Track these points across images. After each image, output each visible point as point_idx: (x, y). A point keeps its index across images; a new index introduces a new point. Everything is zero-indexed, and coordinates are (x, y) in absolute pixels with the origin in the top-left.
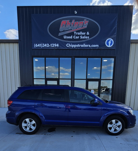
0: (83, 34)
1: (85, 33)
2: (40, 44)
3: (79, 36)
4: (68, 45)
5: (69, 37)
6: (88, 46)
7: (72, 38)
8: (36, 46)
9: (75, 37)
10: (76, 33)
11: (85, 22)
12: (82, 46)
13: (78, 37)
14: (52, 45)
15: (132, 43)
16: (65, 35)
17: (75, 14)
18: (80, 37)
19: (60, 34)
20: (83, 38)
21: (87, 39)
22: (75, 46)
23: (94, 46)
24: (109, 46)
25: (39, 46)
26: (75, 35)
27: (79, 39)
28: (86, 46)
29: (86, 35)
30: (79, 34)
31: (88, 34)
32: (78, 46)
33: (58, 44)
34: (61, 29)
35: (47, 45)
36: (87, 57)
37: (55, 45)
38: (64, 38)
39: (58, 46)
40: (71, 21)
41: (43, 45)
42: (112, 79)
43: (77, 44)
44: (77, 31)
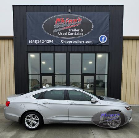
0: (77, 30)
1: (79, 30)
2: (35, 41)
3: (74, 32)
4: (63, 41)
5: (63, 34)
6: (83, 42)
7: (66, 35)
8: (31, 42)
9: (69, 34)
10: (70, 30)
11: (79, 20)
12: (76, 42)
13: (73, 34)
14: (47, 41)
15: (124, 39)
16: (59, 32)
17: (69, 12)
18: (74, 34)
19: (55, 31)
20: (78, 34)
21: (81, 35)
22: (70, 42)
23: (88, 42)
24: (103, 42)
25: (34, 42)
26: (69, 32)
27: (74, 36)
28: (80, 42)
29: (80, 32)
30: (73, 31)
31: (82, 31)
32: (73, 42)
33: (53, 40)
34: (56, 26)
35: (42, 42)
36: (82, 52)
37: (50, 41)
38: (59, 34)
39: (53, 42)
40: (65, 19)
41: (38, 41)
42: (107, 73)
43: (71, 40)
44: (72, 28)
